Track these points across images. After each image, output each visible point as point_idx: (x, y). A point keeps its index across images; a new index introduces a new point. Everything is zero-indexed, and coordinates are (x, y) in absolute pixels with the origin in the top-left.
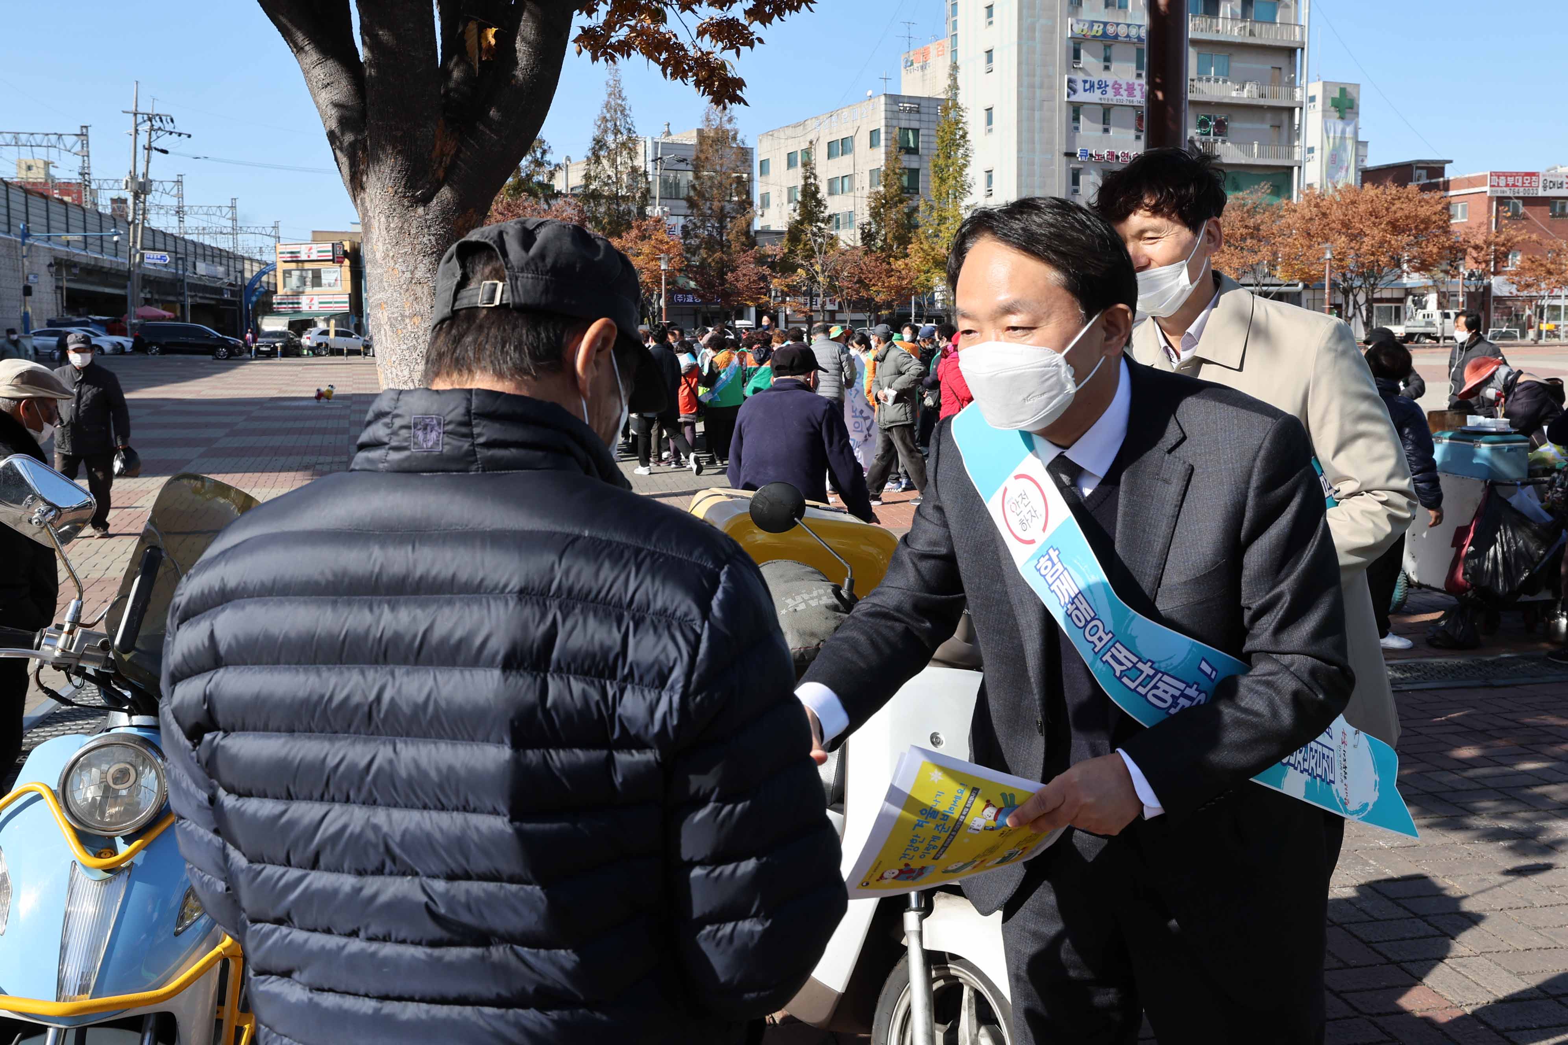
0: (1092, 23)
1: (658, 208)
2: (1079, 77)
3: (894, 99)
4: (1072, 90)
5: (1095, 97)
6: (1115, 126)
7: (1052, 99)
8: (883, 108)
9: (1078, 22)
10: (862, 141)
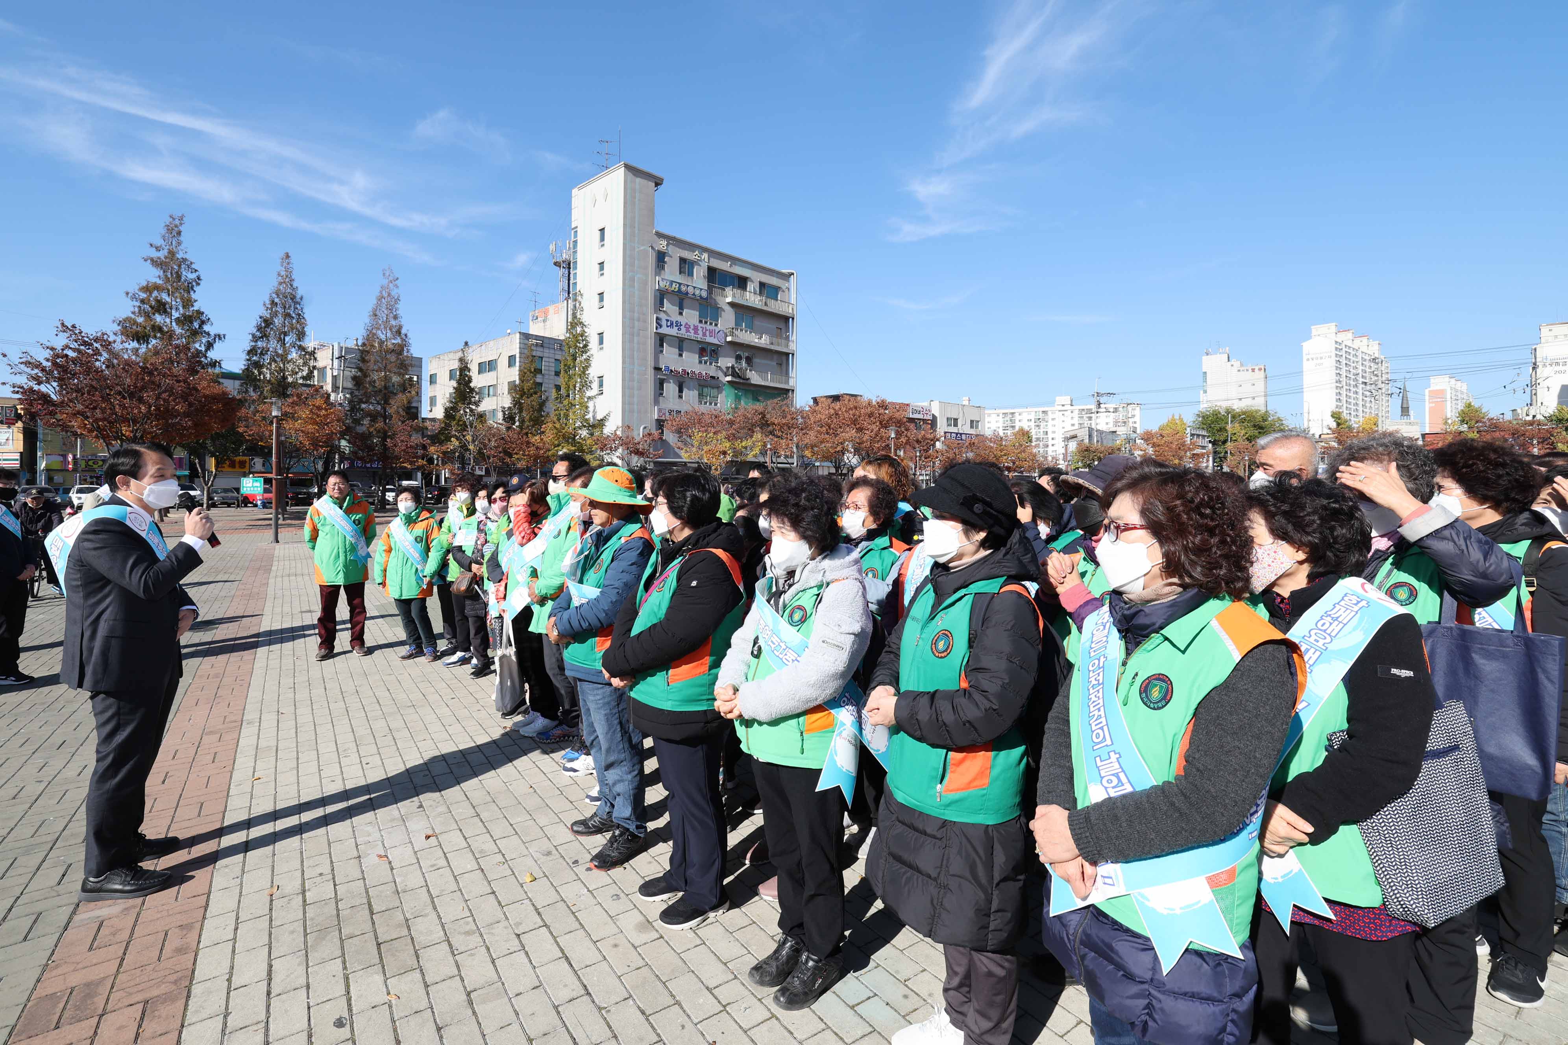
0: (672, 282)
1: (341, 395)
2: (663, 316)
3: (526, 336)
4: (659, 326)
5: (673, 331)
6: (687, 351)
7: (646, 329)
8: (518, 341)
9: (663, 279)
10: (503, 363)
